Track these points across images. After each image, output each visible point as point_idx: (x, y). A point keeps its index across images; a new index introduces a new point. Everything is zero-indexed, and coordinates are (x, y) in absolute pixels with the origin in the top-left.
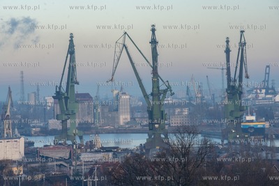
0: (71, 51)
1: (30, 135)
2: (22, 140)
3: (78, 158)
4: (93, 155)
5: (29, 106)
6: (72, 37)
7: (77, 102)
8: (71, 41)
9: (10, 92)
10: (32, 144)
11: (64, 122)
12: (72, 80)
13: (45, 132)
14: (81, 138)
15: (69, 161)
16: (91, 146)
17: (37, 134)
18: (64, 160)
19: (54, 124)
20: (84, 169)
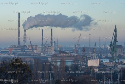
0: (115, 31)
1: (102, 59)
2: (99, 60)
3: (117, 67)
4: (122, 66)
5: (102, 49)
6: (116, 26)
7: (117, 48)
8: (116, 27)
9: (95, 44)
10: (102, 61)
11: (113, 54)
12: (115, 41)
13: (107, 58)
14: (118, 60)
15: (114, 67)
16: (121, 63)
17: (104, 58)
18: (112, 67)
19: (110, 55)
20: (118, 70)
